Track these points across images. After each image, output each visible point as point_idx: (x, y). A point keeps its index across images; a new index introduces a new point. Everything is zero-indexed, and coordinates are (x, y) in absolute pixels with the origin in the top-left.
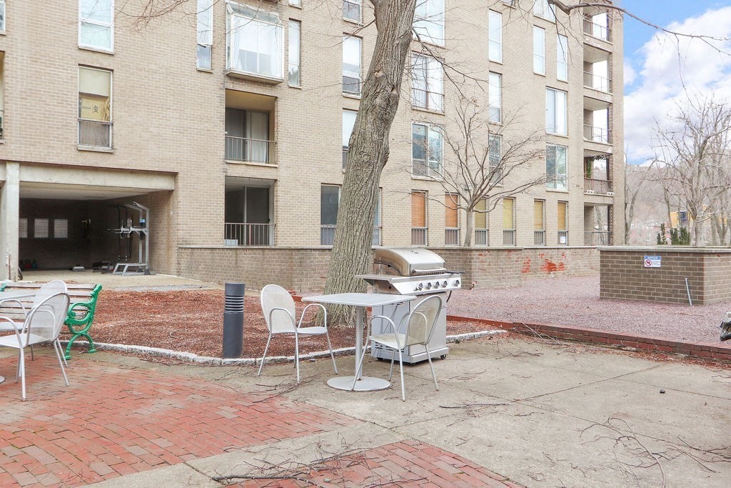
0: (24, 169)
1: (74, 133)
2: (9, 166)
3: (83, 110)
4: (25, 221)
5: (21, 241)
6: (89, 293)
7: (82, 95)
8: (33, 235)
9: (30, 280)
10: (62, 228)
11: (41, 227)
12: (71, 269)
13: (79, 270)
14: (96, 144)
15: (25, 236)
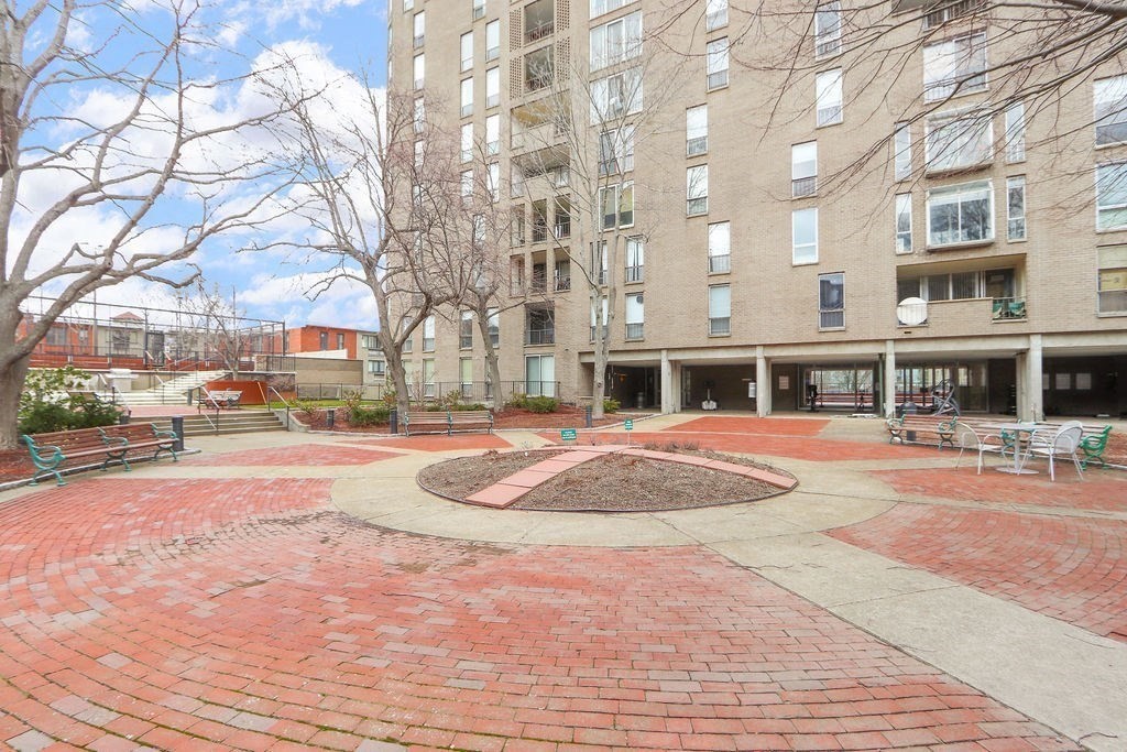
0: (1045, 338)
1: (1094, 303)
2: (1032, 337)
3: (1103, 283)
4: (1047, 376)
5: (1044, 392)
6: (1102, 431)
7: (1102, 271)
8: (1055, 385)
9: (1053, 422)
10: (1084, 381)
11: (1063, 381)
12: (1095, 416)
13: (1106, 418)
14: (1119, 309)
15: (1047, 388)
